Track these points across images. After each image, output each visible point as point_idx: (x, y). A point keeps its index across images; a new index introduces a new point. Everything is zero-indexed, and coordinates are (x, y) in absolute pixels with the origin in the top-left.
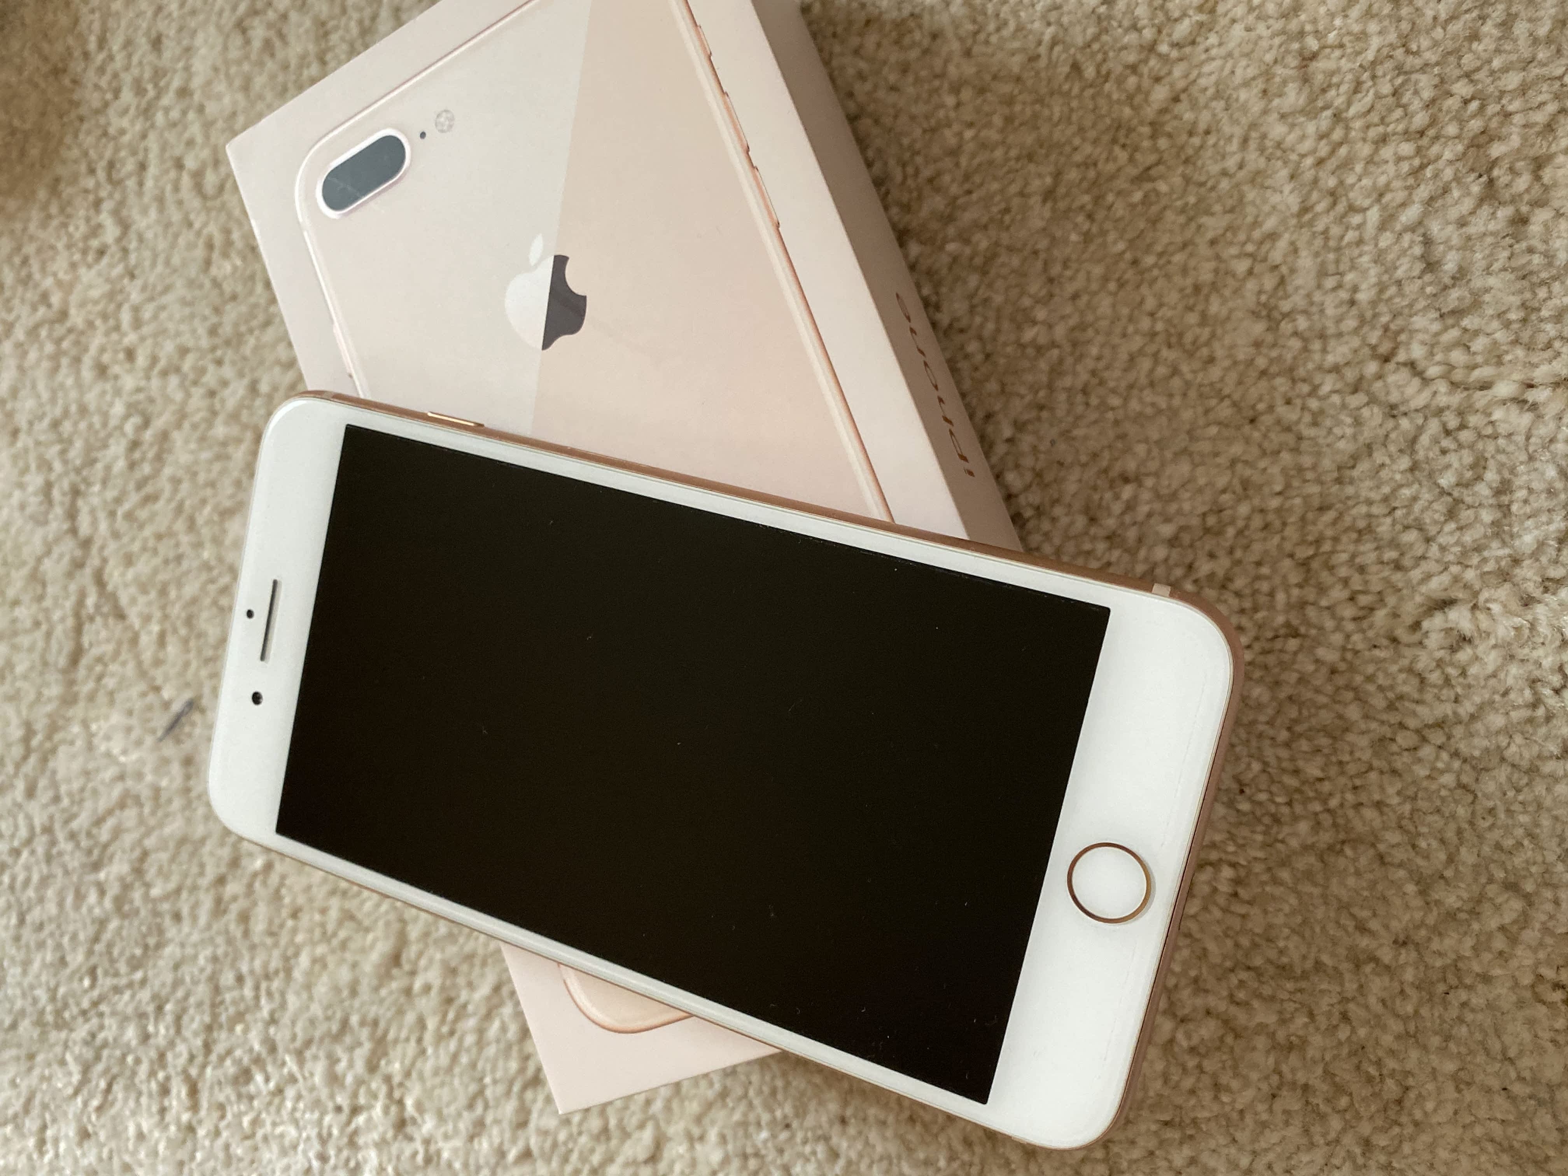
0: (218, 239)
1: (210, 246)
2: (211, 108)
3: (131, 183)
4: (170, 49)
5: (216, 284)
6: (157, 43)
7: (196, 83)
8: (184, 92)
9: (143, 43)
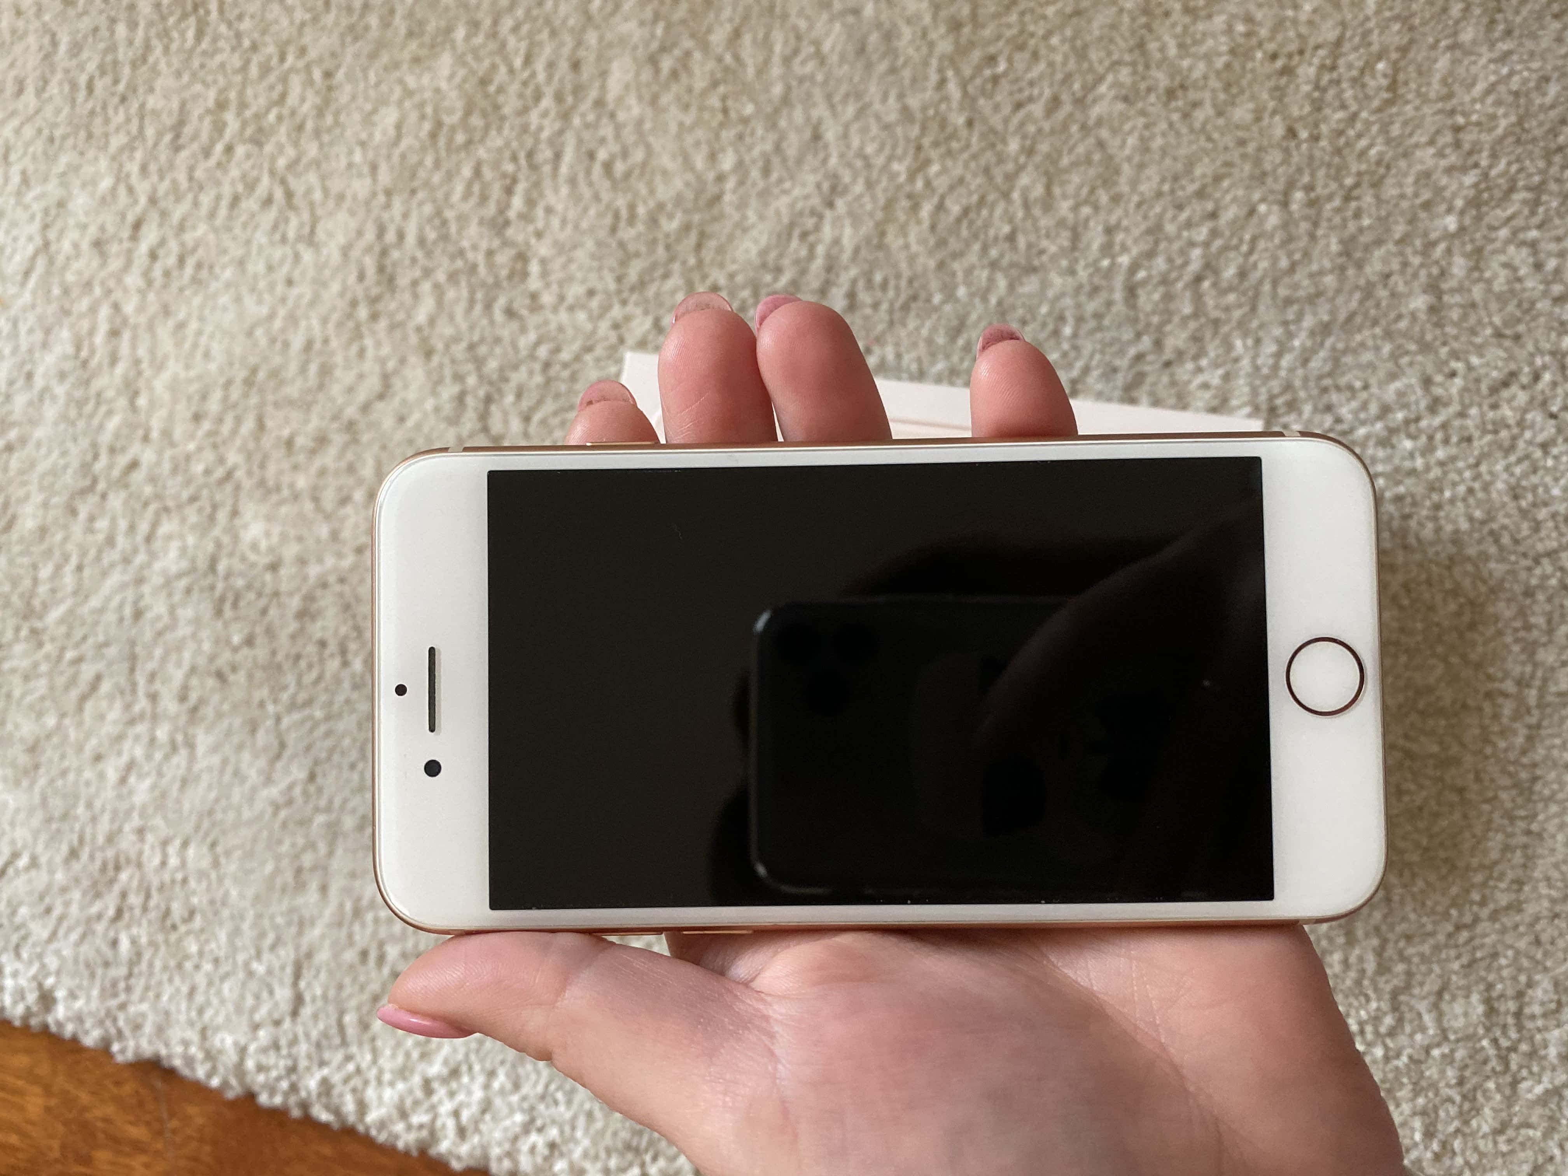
0: (624, 213)
1: (617, 216)
2: (621, 116)
3: (547, 169)
4: (587, 71)
5: (622, 245)
6: (576, 66)
7: (611, 97)
8: (599, 103)
9: (564, 66)
